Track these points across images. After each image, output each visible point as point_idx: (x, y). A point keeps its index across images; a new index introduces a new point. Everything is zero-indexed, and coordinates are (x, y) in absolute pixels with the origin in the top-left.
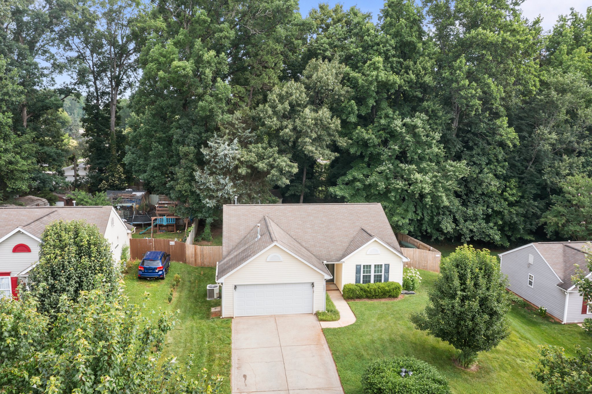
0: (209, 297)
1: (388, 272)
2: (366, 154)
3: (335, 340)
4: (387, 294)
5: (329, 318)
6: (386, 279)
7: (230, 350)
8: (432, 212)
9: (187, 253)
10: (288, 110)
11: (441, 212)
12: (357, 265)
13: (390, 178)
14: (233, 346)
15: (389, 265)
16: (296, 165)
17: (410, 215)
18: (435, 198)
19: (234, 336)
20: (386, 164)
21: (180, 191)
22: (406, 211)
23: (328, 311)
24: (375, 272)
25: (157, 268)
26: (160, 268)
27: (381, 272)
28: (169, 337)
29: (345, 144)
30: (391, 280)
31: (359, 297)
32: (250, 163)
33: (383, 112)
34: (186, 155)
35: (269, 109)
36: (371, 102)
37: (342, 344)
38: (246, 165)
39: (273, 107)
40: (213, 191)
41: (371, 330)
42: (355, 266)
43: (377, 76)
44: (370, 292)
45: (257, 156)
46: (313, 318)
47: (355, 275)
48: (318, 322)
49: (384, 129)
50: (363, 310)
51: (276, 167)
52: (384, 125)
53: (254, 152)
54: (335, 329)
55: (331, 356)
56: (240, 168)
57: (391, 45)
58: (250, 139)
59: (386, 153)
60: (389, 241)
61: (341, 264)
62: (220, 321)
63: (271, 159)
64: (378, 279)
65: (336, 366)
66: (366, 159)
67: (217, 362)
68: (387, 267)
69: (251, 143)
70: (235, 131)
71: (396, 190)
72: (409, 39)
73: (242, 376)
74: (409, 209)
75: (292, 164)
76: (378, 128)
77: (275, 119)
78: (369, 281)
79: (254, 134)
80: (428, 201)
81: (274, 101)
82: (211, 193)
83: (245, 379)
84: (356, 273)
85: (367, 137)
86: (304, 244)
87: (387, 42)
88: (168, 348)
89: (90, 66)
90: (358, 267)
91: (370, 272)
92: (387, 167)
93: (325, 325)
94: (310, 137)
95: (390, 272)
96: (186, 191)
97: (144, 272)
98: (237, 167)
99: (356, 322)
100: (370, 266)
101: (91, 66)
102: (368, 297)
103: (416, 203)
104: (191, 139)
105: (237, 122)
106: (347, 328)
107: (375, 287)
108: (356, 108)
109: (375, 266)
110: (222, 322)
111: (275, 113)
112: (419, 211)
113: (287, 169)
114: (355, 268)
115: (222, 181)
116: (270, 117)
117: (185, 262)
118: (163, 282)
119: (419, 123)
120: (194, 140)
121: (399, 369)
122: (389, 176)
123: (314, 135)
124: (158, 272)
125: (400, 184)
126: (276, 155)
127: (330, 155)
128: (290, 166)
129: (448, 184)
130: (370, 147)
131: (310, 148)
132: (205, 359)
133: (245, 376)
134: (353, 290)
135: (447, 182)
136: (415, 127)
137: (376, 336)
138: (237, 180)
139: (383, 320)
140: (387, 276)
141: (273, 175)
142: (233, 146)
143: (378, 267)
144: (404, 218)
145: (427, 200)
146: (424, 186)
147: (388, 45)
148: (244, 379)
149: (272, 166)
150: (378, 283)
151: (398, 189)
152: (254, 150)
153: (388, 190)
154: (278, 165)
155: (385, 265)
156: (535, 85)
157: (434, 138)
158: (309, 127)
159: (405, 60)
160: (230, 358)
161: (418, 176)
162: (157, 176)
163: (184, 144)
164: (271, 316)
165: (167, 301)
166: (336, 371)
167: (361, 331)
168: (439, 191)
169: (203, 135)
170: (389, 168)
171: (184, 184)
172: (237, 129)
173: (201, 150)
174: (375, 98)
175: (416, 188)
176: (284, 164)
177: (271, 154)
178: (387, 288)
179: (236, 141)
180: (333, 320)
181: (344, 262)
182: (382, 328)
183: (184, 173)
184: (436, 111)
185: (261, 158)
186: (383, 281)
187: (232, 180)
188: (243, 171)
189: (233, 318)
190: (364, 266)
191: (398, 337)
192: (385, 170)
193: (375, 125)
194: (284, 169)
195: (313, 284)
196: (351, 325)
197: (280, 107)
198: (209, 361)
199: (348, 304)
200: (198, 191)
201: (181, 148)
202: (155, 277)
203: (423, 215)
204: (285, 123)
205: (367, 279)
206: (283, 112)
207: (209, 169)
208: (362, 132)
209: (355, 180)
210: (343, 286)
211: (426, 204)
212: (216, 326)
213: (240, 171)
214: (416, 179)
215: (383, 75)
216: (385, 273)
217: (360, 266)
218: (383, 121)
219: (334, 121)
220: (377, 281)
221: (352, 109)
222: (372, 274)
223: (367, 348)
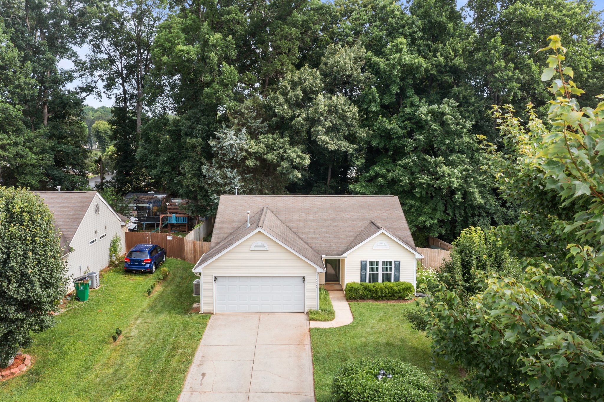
0: (196, 293)
1: (399, 271)
2: (389, 147)
3: (321, 340)
4: (396, 294)
5: (321, 317)
6: (397, 279)
7: (197, 347)
8: (466, 213)
9: (185, 249)
10: (301, 97)
11: (477, 213)
12: (362, 262)
13: (415, 172)
14: (202, 342)
15: (399, 262)
16: (308, 156)
17: (439, 215)
18: (466, 195)
19: (207, 332)
20: (410, 157)
21: (188, 186)
22: (435, 210)
23: (322, 310)
24: (383, 270)
25: (144, 260)
26: (147, 260)
27: (390, 270)
28: (134, 330)
29: (365, 135)
30: (402, 279)
31: (363, 298)
32: (258, 155)
33: (409, 101)
34: (194, 147)
35: (280, 96)
36: (395, 89)
37: (327, 345)
38: (255, 156)
39: (285, 94)
40: (221, 185)
41: (367, 332)
42: (360, 262)
43: (400, 59)
44: (376, 292)
45: (267, 147)
46: (304, 317)
47: (360, 272)
48: (308, 322)
49: (409, 119)
50: (364, 311)
51: (287, 159)
52: (409, 114)
53: (263, 143)
54: (324, 329)
55: (311, 358)
56: (248, 160)
57: (417, 27)
58: (260, 130)
59: (410, 143)
60: (402, 236)
61: (343, 260)
62: (198, 316)
63: (281, 151)
64: (387, 277)
65: (314, 368)
66: (390, 153)
67: (177, 358)
68: (398, 264)
69: (262, 133)
70: (244, 121)
71: (421, 184)
72: (438, 19)
73: (201, 373)
74: (437, 208)
75: (304, 155)
76: (404, 118)
77: (286, 107)
78: (377, 281)
79: (265, 124)
80: (458, 198)
81: (286, 87)
82: (219, 188)
83: (203, 378)
84: (361, 271)
85: (389, 127)
86: (303, 237)
87: (413, 23)
88: (128, 341)
89: (118, 68)
90: (363, 263)
91: (377, 270)
92: (411, 160)
93: (314, 325)
94: (324, 126)
95: (401, 270)
96: (194, 187)
97: (130, 265)
98: (245, 159)
99: (353, 323)
100: (377, 262)
101: (120, 69)
102: (374, 298)
103: (446, 201)
104: (199, 130)
105: (246, 111)
106: (339, 329)
107: (382, 286)
108: (377, 95)
109: (384, 262)
110: (199, 318)
111: (287, 101)
112: (450, 210)
113: (298, 160)
114: (360, 264)
115: (229, 175)
116: (281, 105)
117: (183, 258)
118: (151, 276)
119: (447, 110)
120: (202, 131)
121: (377, 371)
122: (414, 170)
123: (328, 124)
124: (145, 265)
125: (425, 178)
126: (287, 146)
127: (348, 147)
128: (302, 158)
129: (481, 178)
130: (393, 139)
131: (323, 137)
132: (165, 354)
133: (203, 375)
134: (356, 289)
135: (480, 177)
136: (443, 114)
137: (370, 339)
138: (246, 174)
139: (385, 323)
140: (397, 275)
141: (283, 168)
142: (241, 136)
143: (387, 264)
144: (432, 219)
145: (457, 196)
146: (453, 180)
147: (414, 26)
148: (201, 377)
149: (282, 158)
150: (386, 282)
151: (424, 183)
152: (263, 140)
153: (413, 186)
154: (288, 156)
155: (395, 262)
156: (586, 67)
157: (464, 127)
158: (322, 114)
159: (434, 42)
160: (193, 355)
161: (446, 169)
162: (167, 172)
163: (191, 135)
164: (256, 313)
165: (146, 294)
166: (311, 374)
167: (354, 332)
168: (471, 187)
169: (211, 125)
170: (413, 161)
171: (192, 178)
172: (247, 119)
173: (209, 142)
174: (399, 85)
175: (443, 182)
176: (294, 155)
177: (281, 145)
178: (395, 288)
179: (244, 131)
180: (325, 320)
181: (346, 257)
182: (381, 330)
183: (192, 168)
184: (468, 97)
185: (270, 148)
186: (393, 280)
187: (242, 173)
188: (251, 163)
189: (213, 314)
190: (370, 262)
191: (397, 340)
192: (409, 163)
193: (400, 114)
194: (294, 160)
195: (304, 278)
196: (345, 326)
197: (291, 93)
198: (169, 356)
199: (349, 304)
200: (206, 186)
201: (188, 140)
202: (141, 270)
203: (454, 215)
204: (298, 112)
205: (373, 278)
206: (295, 99)
207: (218, 163)
208: (384, 122)
209: (377, 176)
210: (345, 285)
211: (456, 202)
212: (191, 321)
213: (247, 163)
214: (443, 172)
215: (407, 58)
216: (395, 271)
217: (366, 262)
218: (407, 110)
219: (351, 108)
220: (386, 280)
221: (373, 97)
222: (380, 272)
223: (356, 350)
